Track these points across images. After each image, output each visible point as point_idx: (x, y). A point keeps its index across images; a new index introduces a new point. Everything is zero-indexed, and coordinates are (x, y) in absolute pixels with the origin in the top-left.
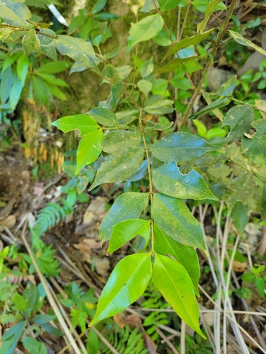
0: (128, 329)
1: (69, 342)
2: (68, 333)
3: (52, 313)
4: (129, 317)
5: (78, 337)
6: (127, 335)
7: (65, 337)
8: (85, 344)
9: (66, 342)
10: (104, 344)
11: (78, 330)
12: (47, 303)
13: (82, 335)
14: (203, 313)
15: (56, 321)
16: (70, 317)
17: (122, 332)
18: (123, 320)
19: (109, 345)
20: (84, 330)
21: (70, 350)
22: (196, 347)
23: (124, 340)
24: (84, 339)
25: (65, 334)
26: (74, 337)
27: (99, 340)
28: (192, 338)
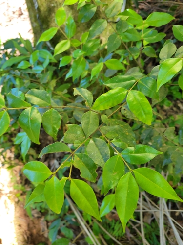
0: (114, 221)
1: (83, 229)
2: (83, 224)
3: (73, 214)
4: (114, 215)
5: (88, 226)
6: (113, 224)
7: (80, 227)
8: (92, 230)
9: (82, 229)
10: (102, 230)
11: (88, 222)
12: (70, 209)
13: (90, 225)
14: (155, 212)
15: (76, 218)
16: (83, 216)
17: (111, 223)
18: (111, 217)
19: (104, 230)
20: (91, 222)
21: (84, 233)
22: (152, 230)
23: (112, 227)
24: (91, 227)
25: (80, 225)
26: (86, 226)
27: (99, 228)
28: (149, 225)
